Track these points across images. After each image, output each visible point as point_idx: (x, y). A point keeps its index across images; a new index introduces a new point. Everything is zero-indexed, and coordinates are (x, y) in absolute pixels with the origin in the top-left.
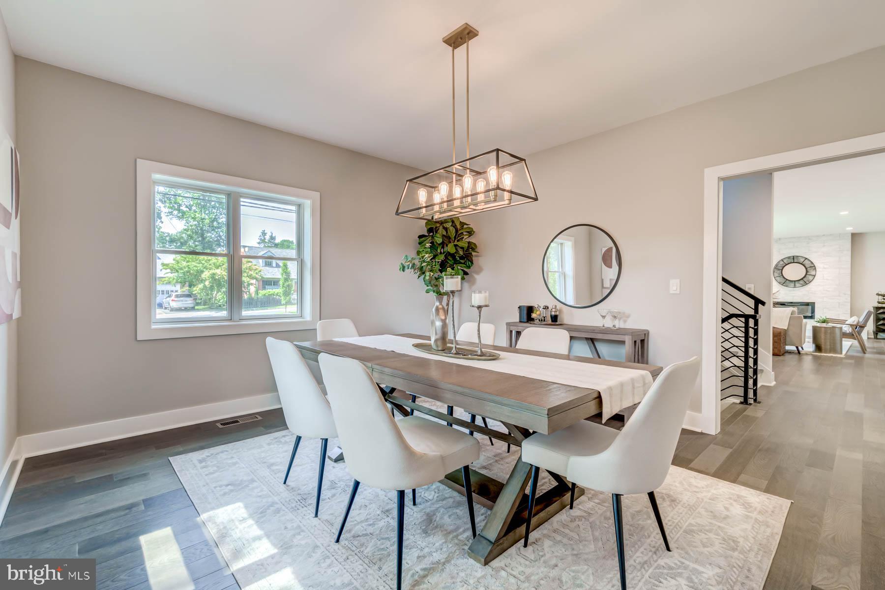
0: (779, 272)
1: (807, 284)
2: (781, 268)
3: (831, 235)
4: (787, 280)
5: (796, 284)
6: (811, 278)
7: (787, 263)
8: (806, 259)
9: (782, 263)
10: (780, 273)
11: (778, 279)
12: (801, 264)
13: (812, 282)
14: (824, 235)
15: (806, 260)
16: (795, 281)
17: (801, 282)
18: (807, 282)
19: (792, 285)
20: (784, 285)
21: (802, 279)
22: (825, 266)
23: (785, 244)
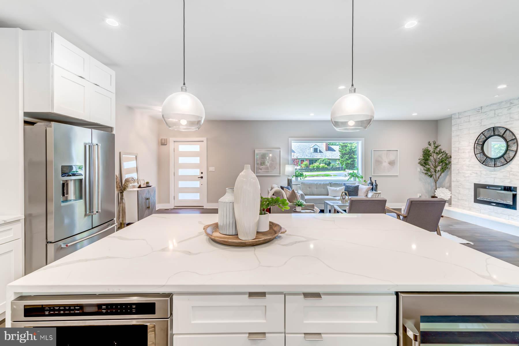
0: (479, 148)
1: (508, 162)
2: (482, 143)
4: (487, 157)
5: (496, 163)
6: (512, 154)
7: (487, 137)
8: (507, 129)
9: (483, 136)
10: (481, 149)
11: (478, 156)
12: (502, 137)
13: (513, 160)
15: (507, 132)
16: (495, 159)
17: (502, 160)
18: (509, 160)
19: (493, 163)
20: (485, 163)
21: (503, 156)
23: (486, 113)
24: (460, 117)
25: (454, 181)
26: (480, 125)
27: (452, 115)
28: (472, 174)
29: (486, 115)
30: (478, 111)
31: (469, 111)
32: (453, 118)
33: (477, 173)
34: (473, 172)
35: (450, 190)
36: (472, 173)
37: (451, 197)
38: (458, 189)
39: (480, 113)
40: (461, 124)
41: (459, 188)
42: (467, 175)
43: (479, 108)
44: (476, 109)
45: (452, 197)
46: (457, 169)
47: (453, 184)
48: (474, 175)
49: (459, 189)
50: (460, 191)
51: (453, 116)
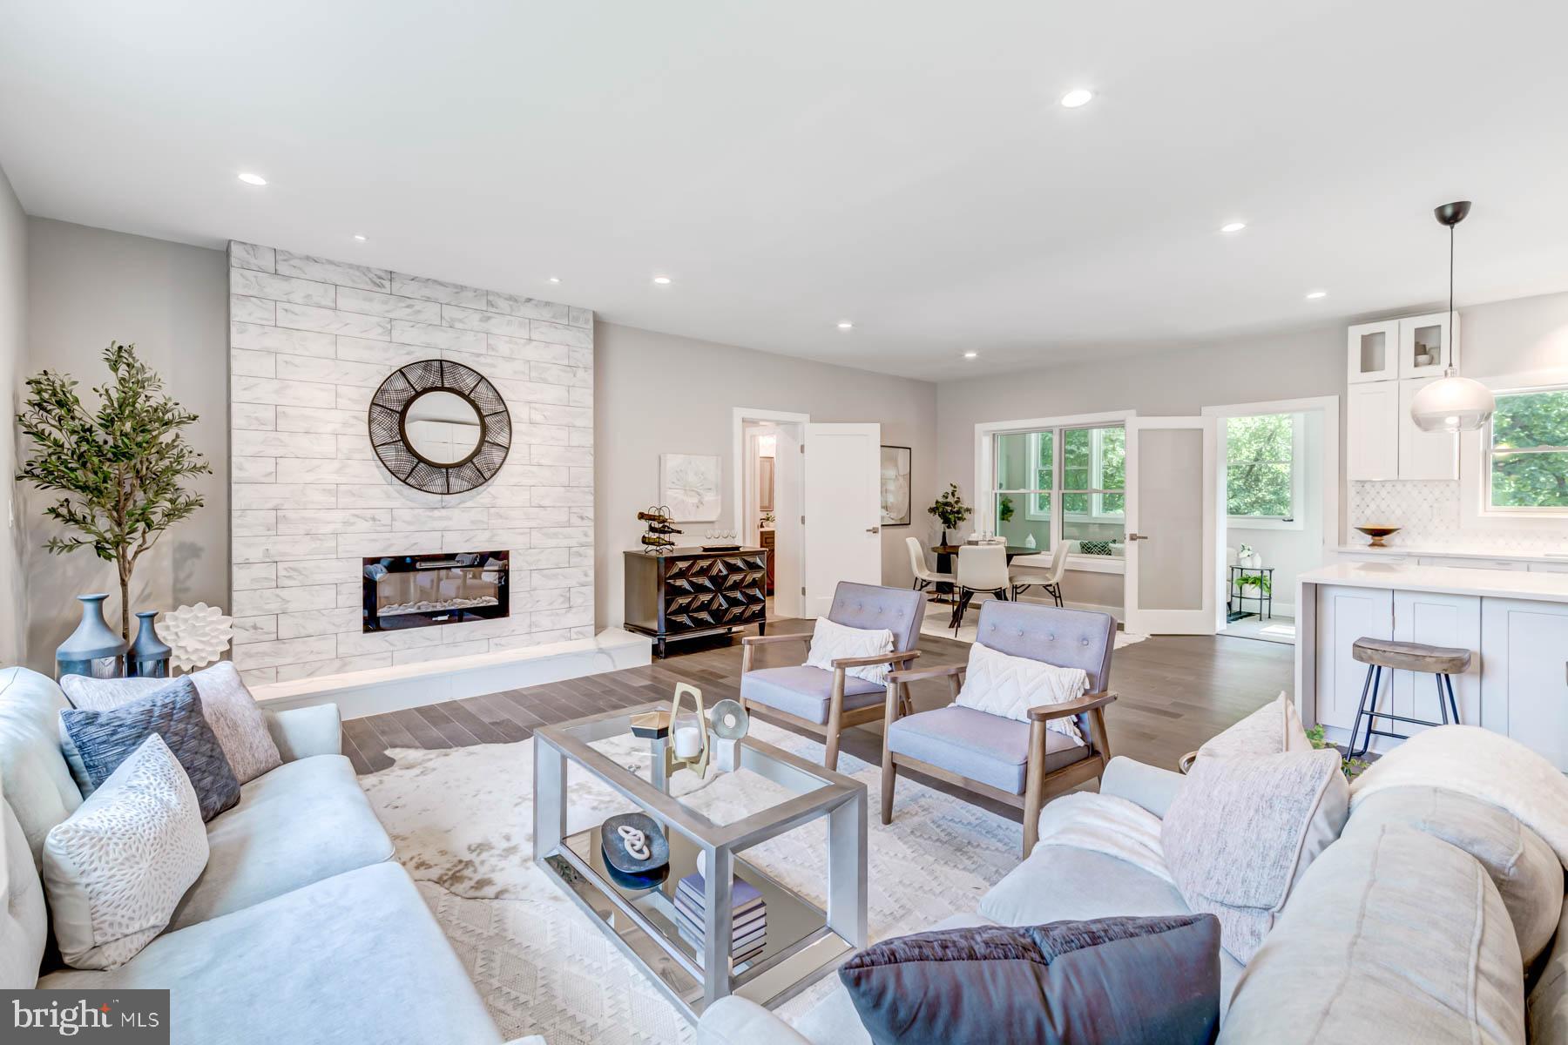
0: (393, 422)
1: (486, 480)
2: (400, 409)
3: (547, 304)
4: (421, 459)
5: (452, 480)
6: (497, 455)
7: (419, 389)
8: (483, 377)
9: (400, 384)
10: (396, 427)
11: (390, 453)
12: (466, 397)
13: (500, 473)
14: (529, 300)
15: (482, 387)
16: (447, 467)
17: (468, 472)
18: (487, 475)
19: (438, 482)
20: (410, 480)
21: (470, 459)
22: (537, 417)
23: (409, 302)
24: (283, 269)
25: (247, 563)
26: (388, 339)
27: (230, 241)
28: (353, 524)
29: (408, 307)
30: (378, 281)
31: (331, 262)
32: (233, 261)
33: (374, 519)
34: (357, 516)
35: (228, 612)
36: (353, 520)
37: (230, 641)
38: (278, 596)
39: (383, 290)
40: (287, 306)
41: (278, 591)
42: (329, 529)
43: (383, 275)
44: (368, 269)
45: (234, 642)
46: (270, 505)
47: (240, 577)
48: (364, 525)
49: (284, 593)
50: (285, 601)
51: (236, 251)
